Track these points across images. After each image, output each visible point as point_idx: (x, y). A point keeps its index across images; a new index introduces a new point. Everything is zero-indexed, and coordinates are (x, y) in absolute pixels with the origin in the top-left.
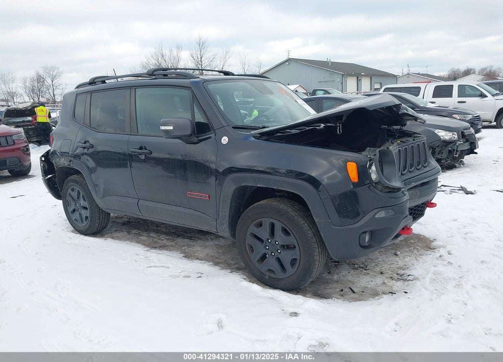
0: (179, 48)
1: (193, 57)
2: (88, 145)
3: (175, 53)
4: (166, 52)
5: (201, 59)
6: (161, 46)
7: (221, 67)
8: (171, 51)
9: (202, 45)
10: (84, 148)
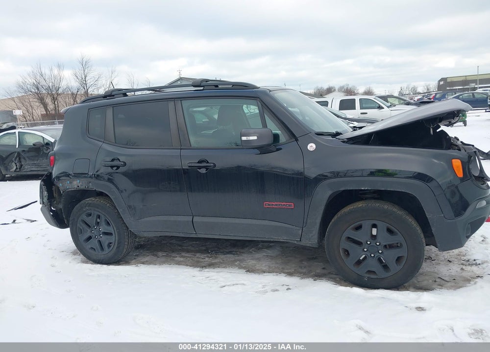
0: (60, 67)
1: (77, 77)
2: (116, 163)
3: (56, 72)
4: (46, 71)
5: (85, 79)
6: (39, 65)
7: (108, 86)
8: (51, 70)
9: (85, 64)
10: (112, 167)
